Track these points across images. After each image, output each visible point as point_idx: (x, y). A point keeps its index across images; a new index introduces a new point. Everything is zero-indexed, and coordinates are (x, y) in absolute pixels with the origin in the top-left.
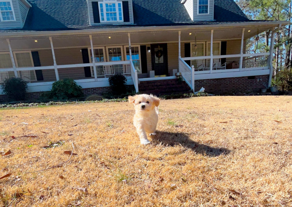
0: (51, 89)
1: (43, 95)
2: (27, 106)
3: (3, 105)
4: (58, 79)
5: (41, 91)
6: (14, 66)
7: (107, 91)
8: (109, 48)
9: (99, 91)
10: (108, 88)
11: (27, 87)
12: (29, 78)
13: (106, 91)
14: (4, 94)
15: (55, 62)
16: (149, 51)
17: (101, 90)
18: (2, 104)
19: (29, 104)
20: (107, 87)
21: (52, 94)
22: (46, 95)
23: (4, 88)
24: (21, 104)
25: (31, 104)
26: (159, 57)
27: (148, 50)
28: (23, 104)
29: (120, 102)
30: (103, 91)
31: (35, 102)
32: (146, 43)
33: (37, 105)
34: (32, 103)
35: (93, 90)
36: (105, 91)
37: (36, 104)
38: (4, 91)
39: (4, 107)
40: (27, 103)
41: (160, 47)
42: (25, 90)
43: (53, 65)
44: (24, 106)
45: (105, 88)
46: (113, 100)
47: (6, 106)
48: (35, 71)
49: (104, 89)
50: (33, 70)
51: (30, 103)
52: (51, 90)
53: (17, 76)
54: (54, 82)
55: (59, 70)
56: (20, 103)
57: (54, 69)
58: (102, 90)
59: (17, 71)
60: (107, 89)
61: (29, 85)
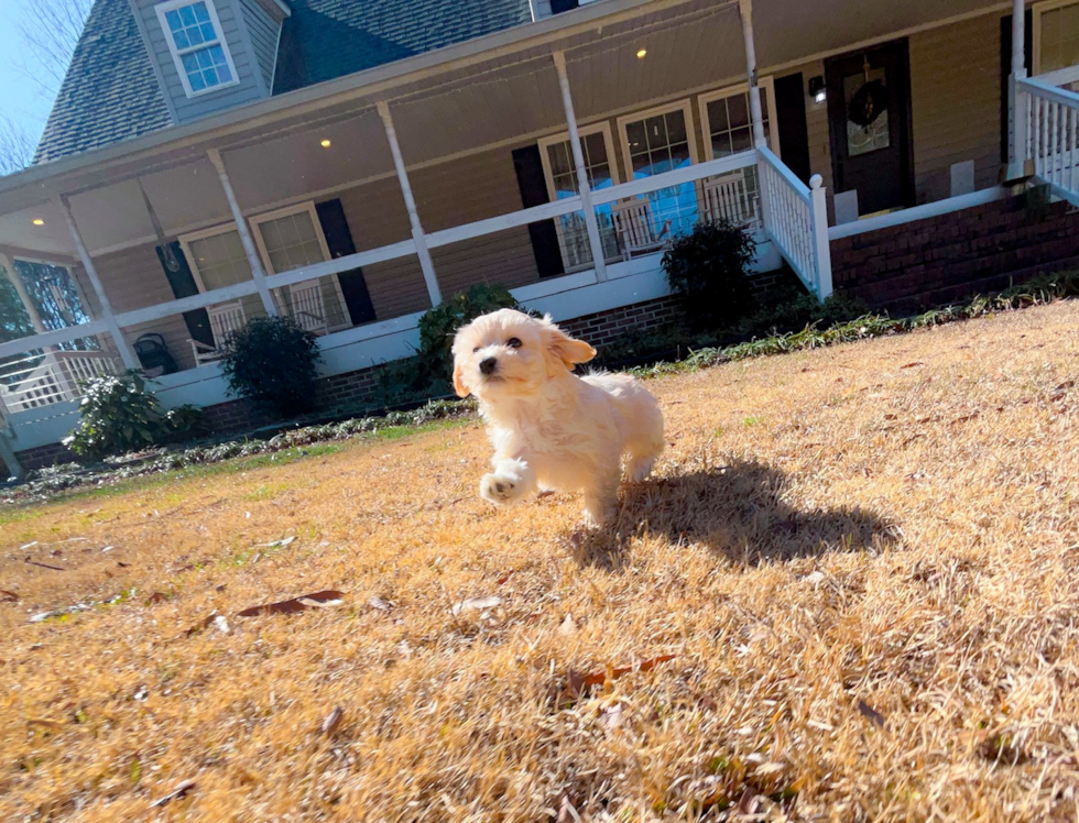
0: (418, 344)
1: (385, 380)
2: (327, 436)
3: (224, 448)
4: (436, 298)
5: (378, 362)
6: (257, 272)
7: (654, 322)
8: (628, 122)
9: (618, 327)
10: (659, 307)
11: (317, 355)
12: (320, 318)
13: (648, 323)
14: (234, 397)
15: (415, 219)
16: (821, 97)
17: (625, 322)
18: (218, 445)
19: (335, 429)
20: (654, 301)
21: (421, 367)
22: (402, 377)
23: (231, 371)
24: (300, 434)
25: (342, 425)
26: (864, 121)
27: (813, 94)
28: (310, 430)
29: (786, 352)
30: (636, 323)
31: (359, 416)
32: (799, 62)
33: (370, 427)
34: (348, 422)
35: (592, 323)
36: (645, 322)
37: (364, 423)
38: (234, 383)
39: (227, 456)
40: (324, 422)
41: (872, 68)
42: (313, 366)
43: (412, 237)
44: (314, 439)
45: (643, 308)
46: (745, 346)
47: (236, 452)
48: (336, 279)
49: (641, 311)
50: (330, 276)
51: (336, 421)
52: (414, 353)
53: (271, 309)
54: (420, 315)
55: (435, 253)
56: (296, 428)
57: (417, 254)
58: (632, 320)
59: (272, 291)
60: (654, 308)
61: (324, 342)
